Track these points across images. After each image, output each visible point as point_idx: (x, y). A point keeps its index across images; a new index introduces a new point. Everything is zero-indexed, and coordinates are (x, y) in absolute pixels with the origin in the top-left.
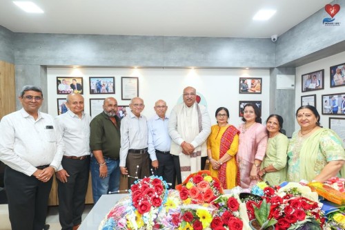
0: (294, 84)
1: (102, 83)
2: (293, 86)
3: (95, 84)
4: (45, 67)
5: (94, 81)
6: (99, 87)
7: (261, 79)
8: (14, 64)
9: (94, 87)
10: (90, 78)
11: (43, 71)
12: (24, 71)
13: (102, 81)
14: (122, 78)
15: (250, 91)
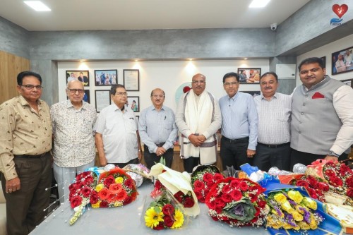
0: (294, 73)
1: (106, 76)
2: (293, 75)
3: (99, 76)
4: (56, 62)
5: (99, 74)
6: (103, 79)
7: (260, 69)
8: (29, 59)
9: (98, 80)
10: (95, 71)
11: (54, 65)
12: (38, 66)
13: (106, 74)
14: (124, 70)
15: (248, 81)
